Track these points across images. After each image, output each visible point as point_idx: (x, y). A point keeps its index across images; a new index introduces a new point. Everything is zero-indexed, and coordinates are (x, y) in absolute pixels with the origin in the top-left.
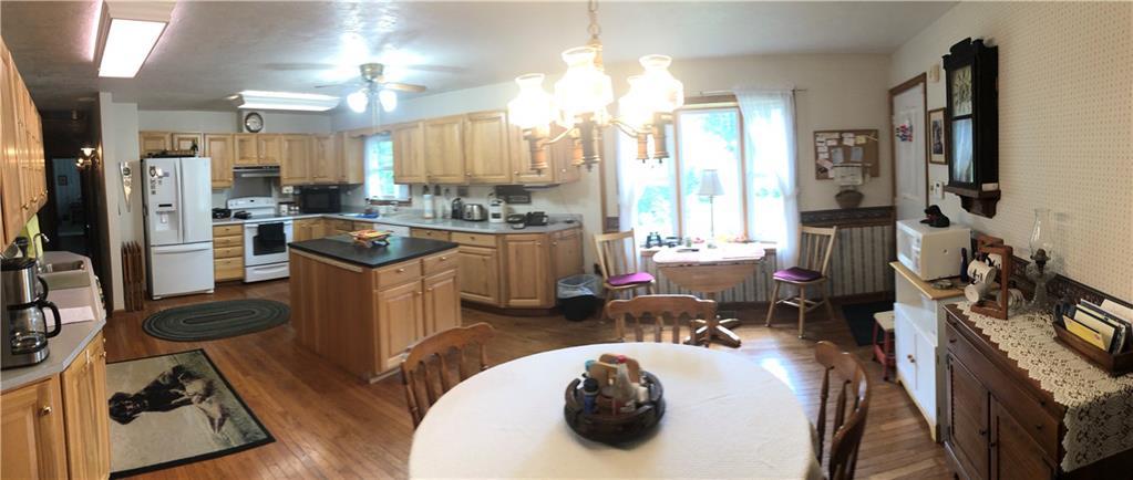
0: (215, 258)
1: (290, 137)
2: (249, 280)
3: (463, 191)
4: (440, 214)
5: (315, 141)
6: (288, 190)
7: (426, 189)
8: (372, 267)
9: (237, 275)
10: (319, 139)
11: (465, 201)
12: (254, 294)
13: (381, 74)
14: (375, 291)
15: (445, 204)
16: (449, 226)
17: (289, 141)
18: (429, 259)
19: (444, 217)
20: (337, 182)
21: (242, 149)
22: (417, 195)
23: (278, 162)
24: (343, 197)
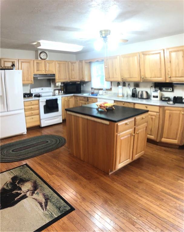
0: (26, 117)
1: (59, 62)
2: (43, 125)
3: (137, 85)
4: (125, 95)
5: (70, 64)
6: (59, 84)
7: (119, 84)
8: (116, 122)
9: (37, 124)
10: (72, 63)
11: (138, 89)
12: (46, 132)
13: (110, 34)
14: (116, 134)
15: (129, 91)
16: (130, 100)
17: (59, 64)
18: (138, 118)
19: (127, 96)
20: (80, 81)
21: (38, 66)
22: (114, 86)
23: (54, 73)
24: (82, 87)
